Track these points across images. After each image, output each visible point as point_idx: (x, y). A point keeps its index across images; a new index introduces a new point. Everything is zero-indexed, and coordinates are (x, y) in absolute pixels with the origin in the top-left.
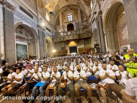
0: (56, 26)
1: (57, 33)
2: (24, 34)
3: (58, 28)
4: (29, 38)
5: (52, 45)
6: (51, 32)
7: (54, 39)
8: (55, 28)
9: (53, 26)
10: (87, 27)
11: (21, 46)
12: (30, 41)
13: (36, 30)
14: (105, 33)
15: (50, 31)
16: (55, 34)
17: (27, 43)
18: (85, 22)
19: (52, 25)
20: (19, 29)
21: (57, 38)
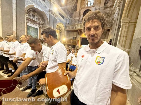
0: (72, 12)
1: (72, 20)
2: (37, 18)
3: (74, 15)
4: (40, 22)
5: (64, 33)
6: (65, 18)
7: (67, 26)
8: (71, 15)
9: (69, 11)
10: (109, 15)
11: (32, 28)
12: (42, 25)
13: (48, 14)
14: (122, 24)
15: (63, 17)
16: (70, 22)
17: (39, 27)
18: (108, 9)
19: (67, 10)
20: (32, 12)
21: (70, 26)
